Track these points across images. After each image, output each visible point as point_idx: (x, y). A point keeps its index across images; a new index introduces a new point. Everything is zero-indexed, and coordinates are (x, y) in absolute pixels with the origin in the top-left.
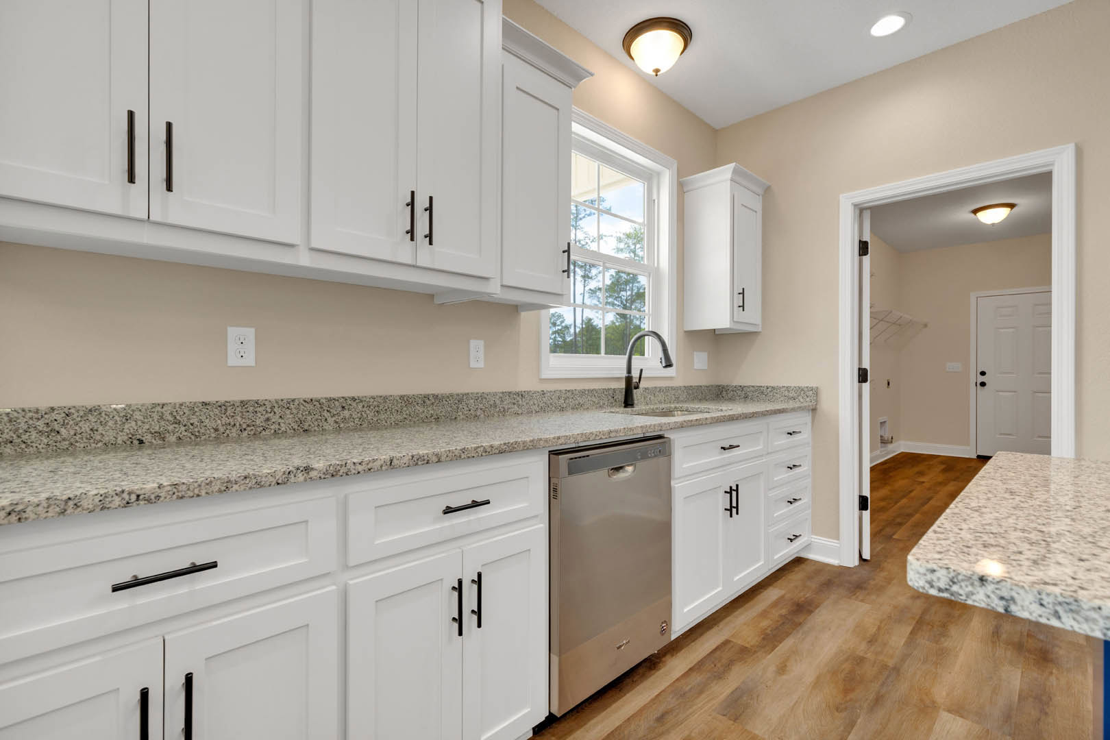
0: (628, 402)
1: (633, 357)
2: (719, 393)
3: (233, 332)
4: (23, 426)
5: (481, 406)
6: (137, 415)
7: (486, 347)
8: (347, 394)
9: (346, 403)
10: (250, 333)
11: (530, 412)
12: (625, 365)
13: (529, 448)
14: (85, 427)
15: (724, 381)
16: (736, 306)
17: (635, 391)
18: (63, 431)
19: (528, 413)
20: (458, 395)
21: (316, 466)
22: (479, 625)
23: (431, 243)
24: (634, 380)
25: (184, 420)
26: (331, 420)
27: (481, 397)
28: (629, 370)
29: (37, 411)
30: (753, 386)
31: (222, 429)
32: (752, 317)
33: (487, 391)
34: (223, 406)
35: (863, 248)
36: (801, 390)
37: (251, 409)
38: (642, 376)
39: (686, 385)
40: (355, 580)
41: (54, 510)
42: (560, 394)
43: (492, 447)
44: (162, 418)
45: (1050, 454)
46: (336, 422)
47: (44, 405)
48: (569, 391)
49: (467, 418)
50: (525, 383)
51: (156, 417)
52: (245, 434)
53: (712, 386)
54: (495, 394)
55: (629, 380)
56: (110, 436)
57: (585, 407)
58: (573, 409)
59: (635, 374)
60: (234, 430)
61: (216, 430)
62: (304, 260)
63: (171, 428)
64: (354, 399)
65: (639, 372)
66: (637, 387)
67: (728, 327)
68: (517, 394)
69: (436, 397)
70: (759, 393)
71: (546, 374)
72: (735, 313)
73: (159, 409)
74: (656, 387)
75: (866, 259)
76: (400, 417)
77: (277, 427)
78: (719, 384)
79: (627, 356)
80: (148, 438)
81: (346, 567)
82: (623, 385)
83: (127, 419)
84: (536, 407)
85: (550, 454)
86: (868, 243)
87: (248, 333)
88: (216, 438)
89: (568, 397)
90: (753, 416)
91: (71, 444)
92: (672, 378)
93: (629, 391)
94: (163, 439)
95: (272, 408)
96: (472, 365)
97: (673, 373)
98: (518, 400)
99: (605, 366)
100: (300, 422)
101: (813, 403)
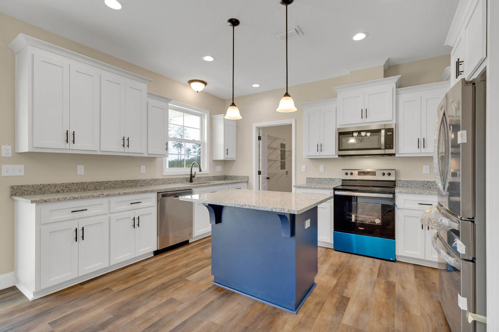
0: (191, 181)
1: (193, 168)
2: (225, 178)
3: (78, 166)
4: (35, 188)
5: (144, 183)
6: (58, 186)
7: (145, 167)
8: (107, 180)
9: (107, 183)
10: (83, 166)
11: (159, 184)
12: (190, 170)
13: (152, 191)
14: (47, 188)
15: (227, 174)
16: (226, 153)
17: (193, 178)
18: (43, 189)
20: (137, 180)
22: (139, 227)
23: (128, 147)
24: (193, 175)
25: (68, 187)
27: (144, 181)
28: (191, 172)
31: (76, 189)
32: (232, 156)
33: (146, 179)
34: (77, 184)
35: (259, 138)
36: (245, 177)
37: (83, 184)
38: (196, 174)
39: (213, 176)
40: (112, 215)
41: (63, 199)
42: (168, 179)
43: (142, 191)
44: (63, 186)
45: (291, 192)
46: (104, 187)
47: (39, 184)
49: (140, 186)
50: (158, 176)
51: (62, 186)
52: (82, 190)
53: (223, 176)
54: (148, 180)
55: (191, 175)
56: (52, 190)
57: (177, 182)
58: (173, 183)
59: (193, 173)
60: (79, 189)
61: (75, 189)
63: (65, 189)
64: (109, 181)
65: (195, 172)
66: (194, 177)
67: (223, 159)
68: (155, 179)
69: (131, 181)
70: (235, 177)
71: (164, 174)
72: (225, 156)
74: (202, 177)
75: (261, 141)
77: (89, 188)
78: (225, 175)
79: (191, 168)
80: (60, 191)
81: (110, 213)
82: (189, 176)
83: (56, 186)
84: (161, 183)
85: (158, 193)
86: (261, 137)
87: (82, 167)
88: (75, 191)
89: (172, 180)
90: (222, 184)
91: (44, 192)
92: (208, 174)
93: (191, 178)
94: (64, 191)
95: (88, 184)
96: (142, 172)
97: (208, 172)
98: (155, 181)
99: (185, 171)
100: (95, 187)
101: (247, 180)
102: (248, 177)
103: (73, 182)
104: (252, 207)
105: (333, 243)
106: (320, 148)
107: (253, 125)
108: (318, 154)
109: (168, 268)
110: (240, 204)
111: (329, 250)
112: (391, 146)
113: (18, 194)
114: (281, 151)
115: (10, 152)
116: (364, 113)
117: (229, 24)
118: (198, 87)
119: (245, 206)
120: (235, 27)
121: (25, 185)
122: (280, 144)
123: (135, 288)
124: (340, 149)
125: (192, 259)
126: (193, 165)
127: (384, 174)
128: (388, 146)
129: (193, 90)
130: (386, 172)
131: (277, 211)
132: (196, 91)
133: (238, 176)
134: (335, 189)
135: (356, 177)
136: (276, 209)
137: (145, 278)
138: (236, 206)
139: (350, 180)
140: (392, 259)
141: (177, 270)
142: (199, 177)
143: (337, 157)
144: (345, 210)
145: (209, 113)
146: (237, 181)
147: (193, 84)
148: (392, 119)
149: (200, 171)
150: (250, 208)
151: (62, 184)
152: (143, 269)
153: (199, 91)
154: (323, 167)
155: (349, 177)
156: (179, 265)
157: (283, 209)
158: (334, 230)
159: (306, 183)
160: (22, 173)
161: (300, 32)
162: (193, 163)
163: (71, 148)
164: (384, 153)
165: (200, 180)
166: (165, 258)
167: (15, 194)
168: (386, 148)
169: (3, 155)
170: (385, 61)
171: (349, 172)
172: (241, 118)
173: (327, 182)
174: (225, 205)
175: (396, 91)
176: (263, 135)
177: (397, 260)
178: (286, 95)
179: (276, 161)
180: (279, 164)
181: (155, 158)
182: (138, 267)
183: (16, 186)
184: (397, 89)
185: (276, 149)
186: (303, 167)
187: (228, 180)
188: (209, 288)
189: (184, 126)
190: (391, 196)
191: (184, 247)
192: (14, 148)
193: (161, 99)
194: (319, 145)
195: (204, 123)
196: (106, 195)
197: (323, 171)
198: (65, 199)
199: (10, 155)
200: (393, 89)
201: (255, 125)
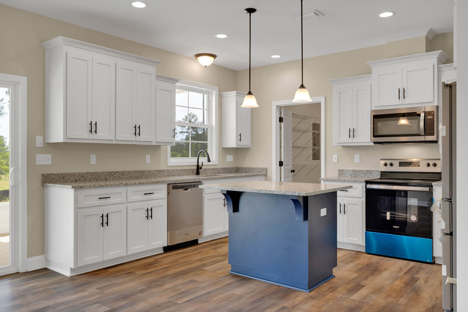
0: (198, 173)
1: (199, 158)
2: (237, 170)
3: (92, 156)
4: (60, 177)
5: (149, 174)
6: (76, 175)
7: (150, 156)
8: (116, 171)
9: (116, 173)
12: (196, 161)
13: (163, 182)
14: (68, 177)
15: (239, 166)
16: (238, 139)
17: (200, 169)
18: (65, 178)
19: (163, 176)
20: (143, 171)
21: (123, 183)
22: (152, 218)
23: (139, 136)
24: (200, 166)
25: (84, 176)
26: (112, 177)
27: (149, 172)
28: (198, 162)
29: (61, 174)
30: (248, 168)
31: (90, 179)
32: (246, 142)
33: (151, 170)
34: (91, 173)
35: (281, 120)
36: (262, 169)
37: (96, 174)
38: (203, 164)
39: (223, 167)
40: (129, 205)
41: (93, 186)
42: (173, 171)
43: (154, 181)
44: (80, 176)
48: (177, 170)
49: (146, 177)
50: (162, 167)
52: (95, 180)
53: (234, 168)
54: (153, 171)
55: (198, 166)
56: (72, 179)
57: (182, 175)
58: (178, 175)
59: (200, 164)
60: (93, 179)
62: (115, 142)
63: (81, 178)
64: (117, 172)
65: (202, 163)
66: (201, 168)
67: (235, 147)
68: (160, 171)
69: (137, 171)
70: (250, 170)
71: (169, 164)
72: (238, 142)
73: (79, 174)
74: (209, 168)
75: (282, 124)
76: (128, 177)
77: (101, 178)
78: (237, 167)
79: (197, 158)
80: (78, 180)
81: (127, 202)
82: (196, 168)
83: (74, 176)
84: (166, 175)
85: (168, 184)
86: (282, 118)
87: (95, 156)
88: (89, 181)
89: (177, 172)
90: (234, 177)
91: (66, 181)
92: (217, 165)
93: (198, 170)
94: (80, 180)
95: (100, 174)
96: (147, 162)
97: (217, 163)
98: (160, 172)
99: (191, 161)
100: (106, 177)
101: (265, 173)
102: (266, 169)
103: (87, 172)
104: (268, 191)
105: (365, 246)
106: (352, 133)
107: (273, 103)
108: (350, 140)
109: (182, 261)
110: (257, 190)
111: (360, 253)
112: (432, 132)
113: (48, 181)
114: (314, 134)
115: (42, 142)
116: (402, 93)
117: (246, 12)
118: (207, 61)
119: (261, 191)
120: (251, 14)
121: (52, 174)
122: (312, 124)
123: (156, 273)
124: (375, 135)
125: (206, 256)
126: (200, 155)
127: (429, 165)
128: (428, 132)
129: (200, 64)
130: (431, 163)
131: (289, 194)
132: (204, 65)
133: (254, 168)
134: (367, 182)
135: (397, 168)
136: (288, 192)
137: (162, 267)
138: (254, 192)
139: (390, 172)
140: (428, 261)
141: (192, 263)
142: (206, 169)
143: (373, 144)
144: (379, 207)
145: (218, 90)
146: (253, 174)
147: (200, 58)
148: (432, 101)
149: (209, 161)
150: (266, 193)
151: (79, 173)
152: (157, 262)
153: (208, 65)
154: (358, 156)
155: (389, 169)
156: (192, 260)
157: (295, 192)
158: (367, 230)
159: (338, 176)
160: (50, 163)
161: (319, 13)
162: (199, 152)
163: (93, 139)
164: (424, 140)
165: (208, 172)
166: (176, 254)
167: (46, 182)
168: (426, 134)
169: (37, 145)
170: (427, 31)
171: (388, 162)
172: (258, 106)
173: (363, 175)
174: (243, 191)
175: (438, 67)
176: (285, 115)
177: (436, 263)
178: (301, 87)
179: (305, 148)
180: (311, 152)
181: (160, 146)
182: (152, 260)
183: (46, 174)
184: (438, 65)
185: (305, 132)
186: (335, 156)
187: (242, 173)
188: (227, 275)
189: (188, 107)
190: (427, 189)
191: (194, 246)
192: (44, 139)
193: (169, 81)
194: (352, 130)
195: (212, 102)
196: (125, 184)
197: (359, 162)
198: (95, 187)
199: (42, 146)
200: (434, 65)
201: (274, 104)
